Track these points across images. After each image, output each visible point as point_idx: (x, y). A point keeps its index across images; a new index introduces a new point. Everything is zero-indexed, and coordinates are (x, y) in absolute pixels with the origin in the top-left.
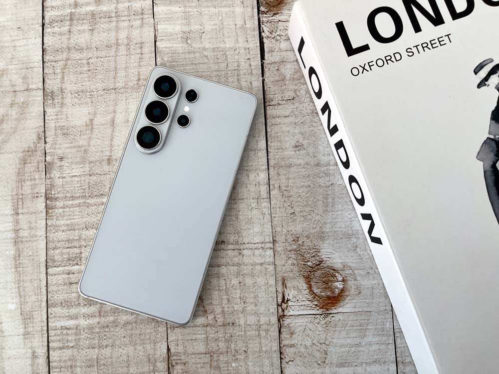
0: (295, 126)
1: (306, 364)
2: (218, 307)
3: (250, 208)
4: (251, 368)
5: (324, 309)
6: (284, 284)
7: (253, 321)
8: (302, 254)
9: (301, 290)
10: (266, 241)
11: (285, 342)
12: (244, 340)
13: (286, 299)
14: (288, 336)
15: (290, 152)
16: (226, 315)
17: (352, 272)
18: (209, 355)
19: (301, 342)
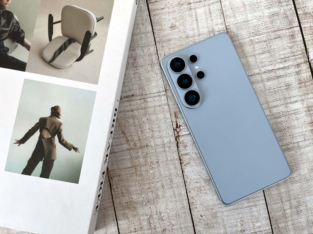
0: (169, 14)
1: (198, 164)
2: (136, 136)
3: (147, 71)
4: (162, 172)
6: (176, 117)
7: (159, 142)
10: (161, 91)
11: (181, 153)
12: (155, 155)
13: (179, 125)
14: (183, 148)
15: (168, 31)
16: (142, 141)
18: (134, 168)
19: (192, 151)
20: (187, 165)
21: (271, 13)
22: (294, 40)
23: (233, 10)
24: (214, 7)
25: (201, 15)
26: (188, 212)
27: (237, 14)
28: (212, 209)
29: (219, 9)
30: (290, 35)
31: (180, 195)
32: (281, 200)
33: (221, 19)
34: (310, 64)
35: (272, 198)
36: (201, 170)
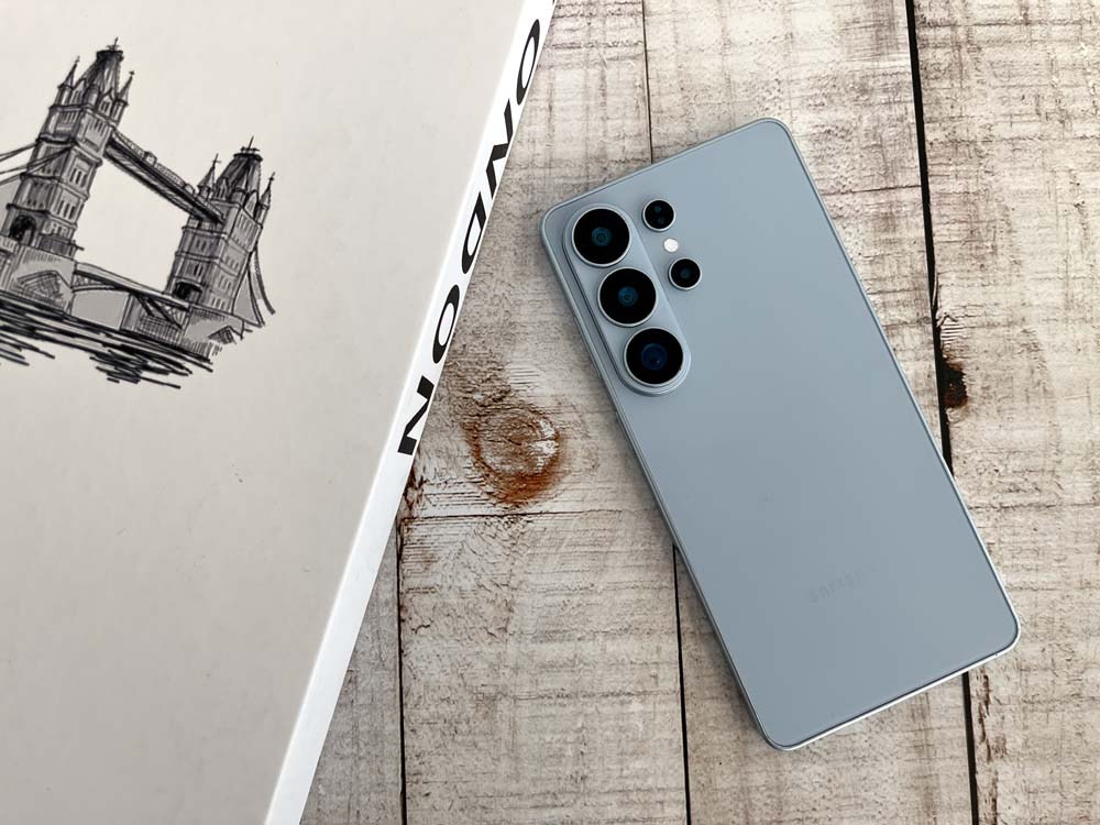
1: (461, 634)
5: (507, 502)
8: (459, 373)
9: (456, 457)
11: (412, 582)
13: (418, 478)
14: (419, 566)
17: (578, 419)
19: (449, 581)
20: (422, 631)
21: (823, 126)
22: (890, 236)
23: (686, 93)
24: (618, 73)
25: (570, 96)
26: (393, 807)
27: (697, 109)
28: (484, 808)
29: (638, 84)
30: (876, 216)
31: (376, 736)
32: (747, 814)
33: (638, 117)
34: (937, 331)
35: (715, 802)
36: (468, 655)
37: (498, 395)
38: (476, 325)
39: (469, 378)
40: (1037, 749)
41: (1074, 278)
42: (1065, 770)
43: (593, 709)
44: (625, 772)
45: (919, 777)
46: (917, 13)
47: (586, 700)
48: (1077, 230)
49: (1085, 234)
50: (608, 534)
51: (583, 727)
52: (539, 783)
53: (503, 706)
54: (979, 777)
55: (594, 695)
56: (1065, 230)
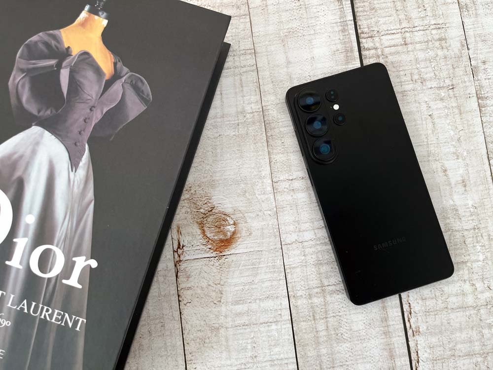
1: (203, 304)
4: (151, 312)
5: (217, 251)
6: (179, 232)
8: (194, 202)
9: (195, 235)
11: (181, 286)
13: (182, 245)
14: (185, 279)
17: (242, 215)
19: (197, 284)
20: (188, 304)
23: (274, 83)
24: (247, 78)
25: (229, 89)
27: (279, 90)
29: (255, 81)
32: (320, 365)
33: (256, 95)
35: (308, 361)
36: (207, 312)
37: (210, 209)
38: (199, 182)
39: (198, 204)
40: (432, 330)
41: (431, 144)
42: (444, 338)
43: (257, 329)
44: (272, 353)
45: (387, 345)
46: (361, 45)
47: (254, 326)
48: (430, 125)
49: (434, 126)
50: (258, 260)
51: (254, 337)
52: (238, 360)
53: (222, 331)
54: (409, 343)
55: (257, 324)
56: (425, 126)
